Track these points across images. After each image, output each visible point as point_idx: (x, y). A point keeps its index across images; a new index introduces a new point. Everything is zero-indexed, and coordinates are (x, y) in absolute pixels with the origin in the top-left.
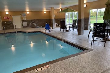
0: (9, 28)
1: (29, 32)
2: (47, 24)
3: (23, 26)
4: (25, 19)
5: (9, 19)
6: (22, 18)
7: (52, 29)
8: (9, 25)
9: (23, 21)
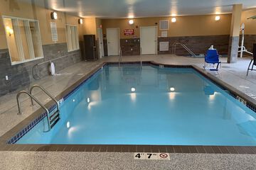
0: (131, 54)
1: (165, 66)
2: (212, 48)
3: (158, 49)
4: (165, 35)
5: (133, 34)
6: (159, 33)
7: (229, 62)
8: (132, 46)
9: (160, 40)
